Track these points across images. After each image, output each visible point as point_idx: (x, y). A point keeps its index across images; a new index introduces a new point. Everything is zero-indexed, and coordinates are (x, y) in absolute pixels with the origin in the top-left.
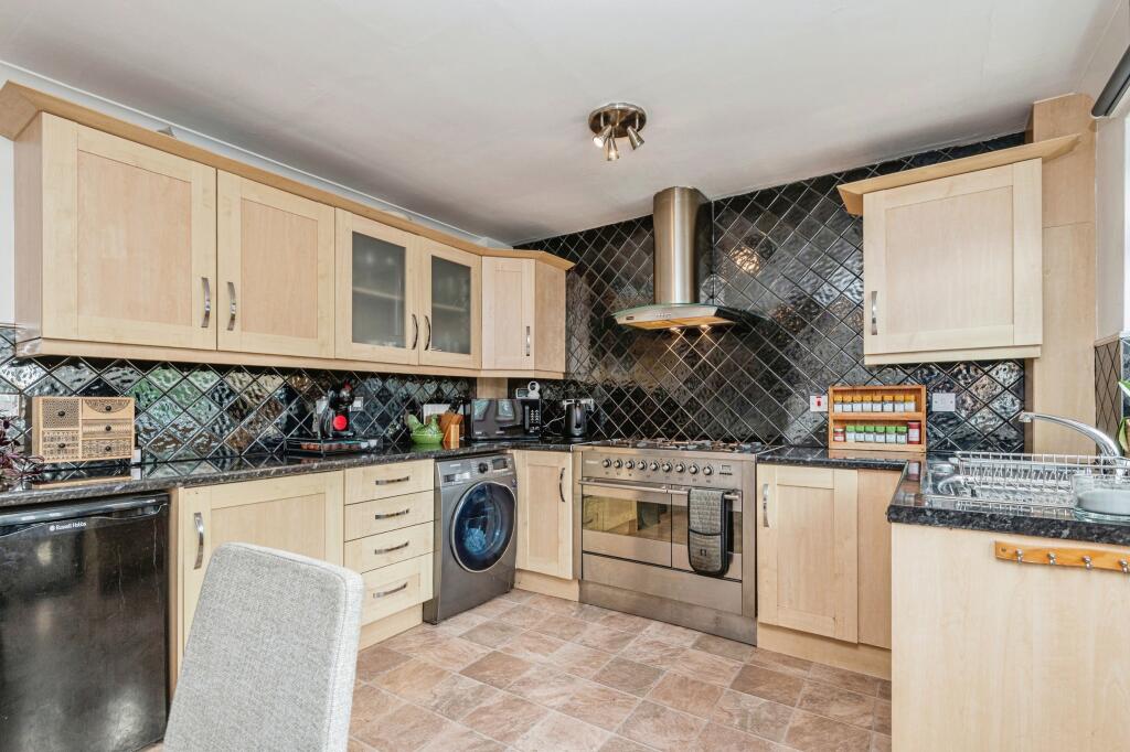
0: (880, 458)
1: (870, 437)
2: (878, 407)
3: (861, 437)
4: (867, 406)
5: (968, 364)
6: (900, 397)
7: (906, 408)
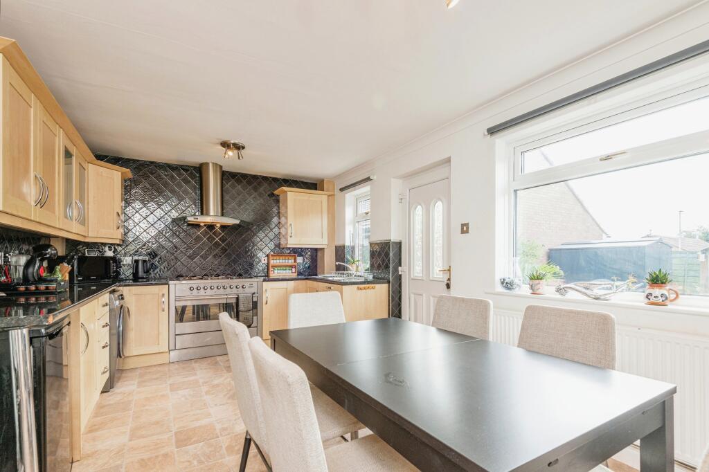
0: (280, 277)
1: (282, 271)
2: (284, 261)
3: (279, 271)
4: (281, 261)
5: (305, 248)
6: (290, 258)
7: (291, 262)
